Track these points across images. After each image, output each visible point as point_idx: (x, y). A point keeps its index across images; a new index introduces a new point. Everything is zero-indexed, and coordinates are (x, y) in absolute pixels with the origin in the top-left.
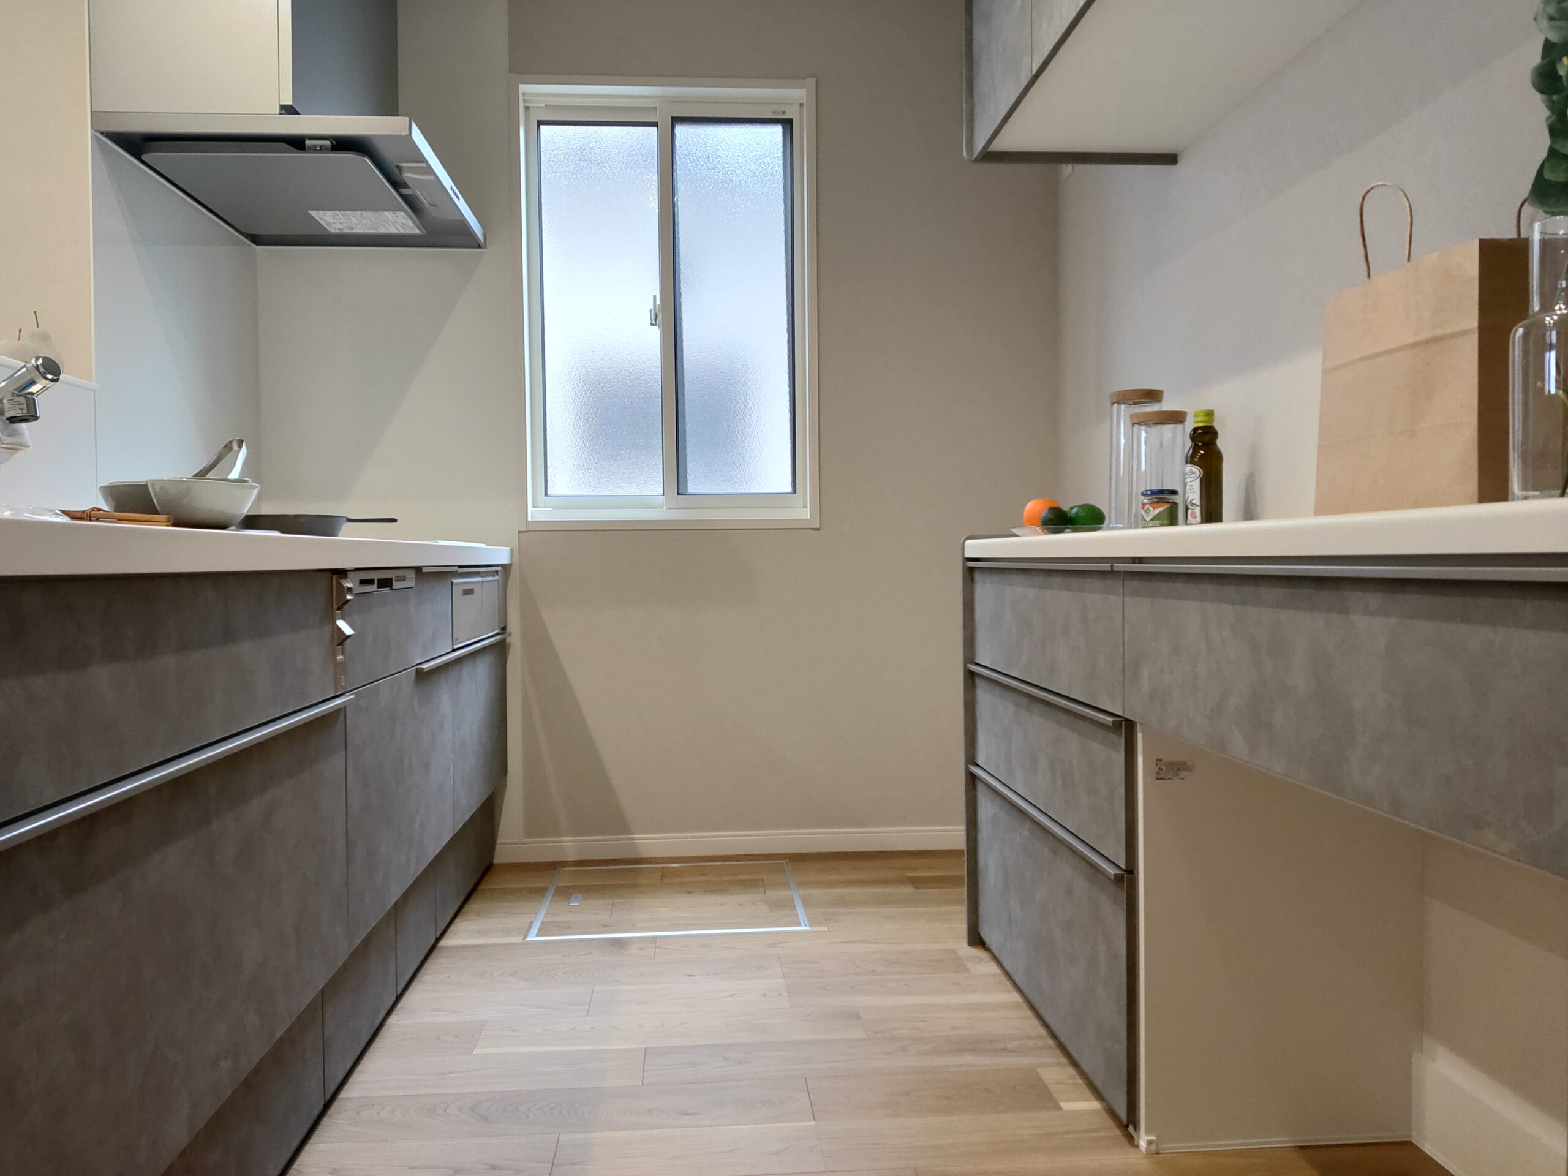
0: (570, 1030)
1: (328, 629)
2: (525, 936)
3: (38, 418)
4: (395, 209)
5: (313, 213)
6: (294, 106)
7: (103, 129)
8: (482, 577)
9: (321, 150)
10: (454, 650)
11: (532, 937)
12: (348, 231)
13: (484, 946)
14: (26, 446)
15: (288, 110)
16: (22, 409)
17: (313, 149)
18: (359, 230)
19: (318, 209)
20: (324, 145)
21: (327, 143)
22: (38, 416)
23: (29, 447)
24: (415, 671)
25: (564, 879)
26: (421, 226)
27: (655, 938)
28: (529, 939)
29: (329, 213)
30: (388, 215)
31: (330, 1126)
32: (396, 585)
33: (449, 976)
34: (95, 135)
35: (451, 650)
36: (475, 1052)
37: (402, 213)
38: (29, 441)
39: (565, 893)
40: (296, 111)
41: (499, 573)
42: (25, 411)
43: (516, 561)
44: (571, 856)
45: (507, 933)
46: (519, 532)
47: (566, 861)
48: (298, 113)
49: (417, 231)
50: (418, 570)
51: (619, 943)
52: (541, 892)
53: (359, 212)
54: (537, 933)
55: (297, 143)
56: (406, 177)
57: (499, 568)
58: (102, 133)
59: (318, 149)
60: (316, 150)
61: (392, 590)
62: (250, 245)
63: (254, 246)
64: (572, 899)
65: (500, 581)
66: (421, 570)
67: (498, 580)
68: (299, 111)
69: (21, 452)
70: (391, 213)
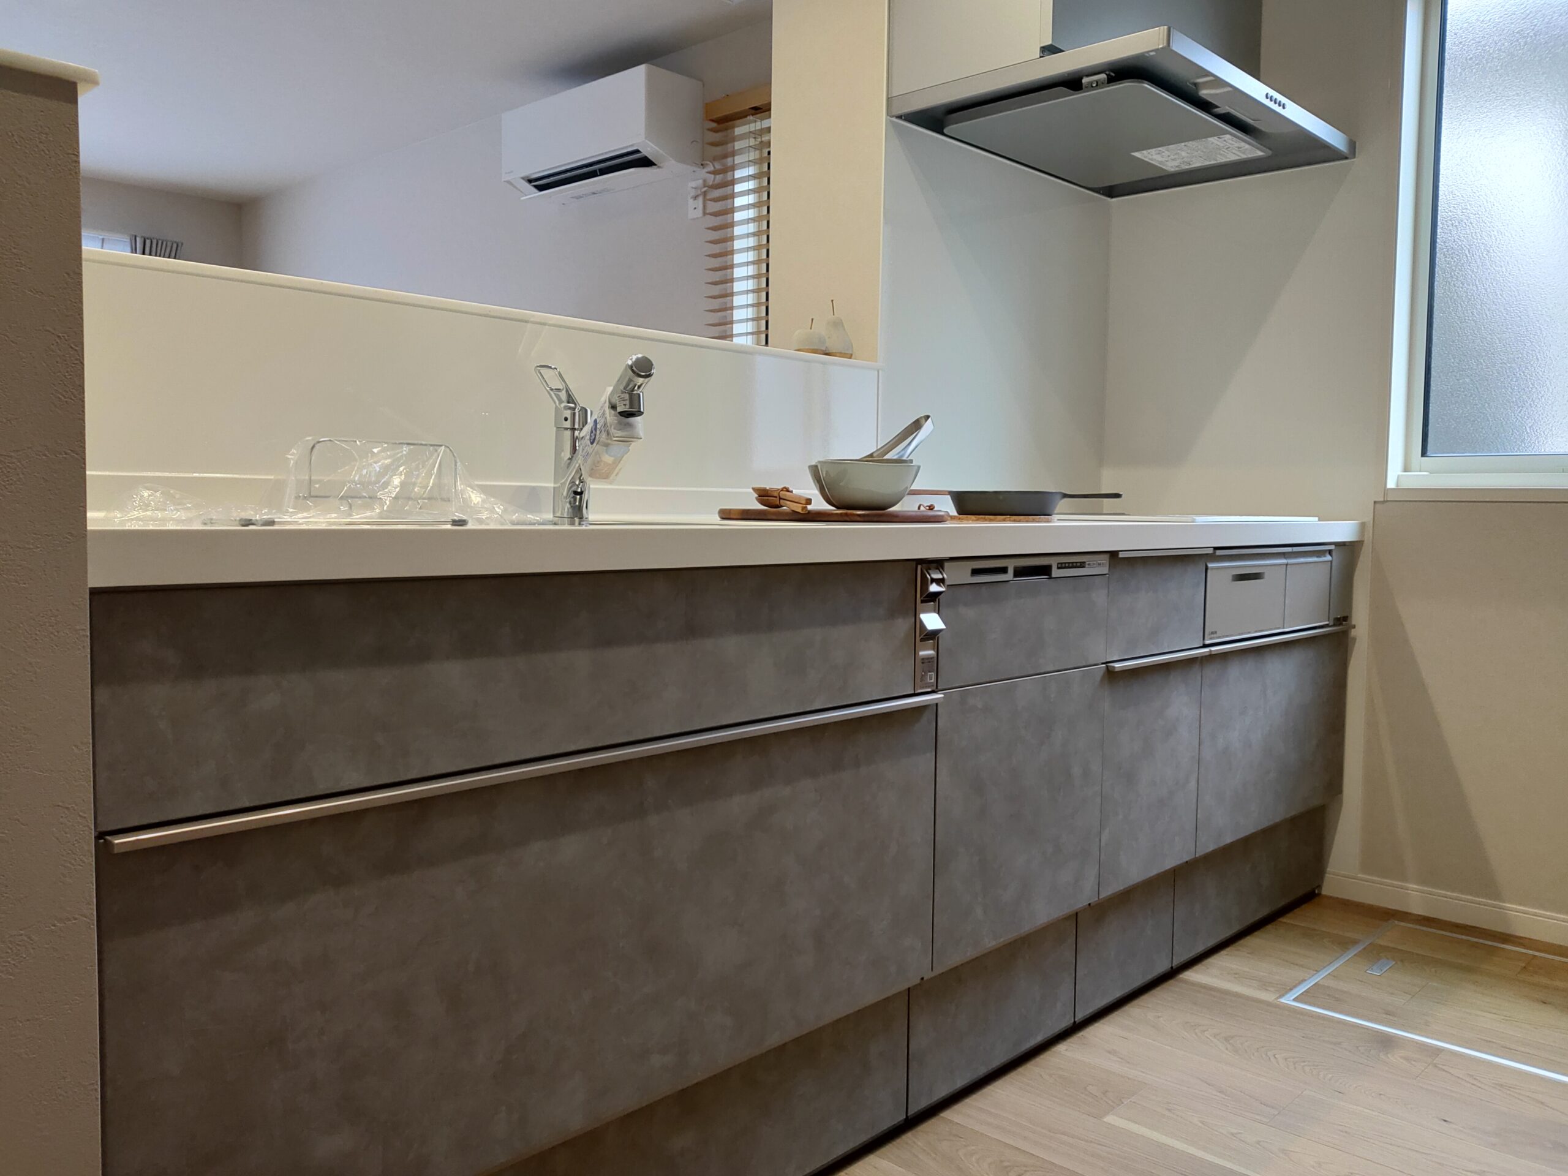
0: (1232, 1134)
1: (902, 625)
2: (1281, 996)
3: (643, 413)
4: (1221, 133)
5: (1137, 154)
6: (1054, 44)
7: (900, 112)
8: (1286, 558)
9: (1097, 85)
10: (1205, 646)
11: (1288, 1000)
12: (1187, 167)
13: (1227, 993)
14: (638, 438)
15: (1049, 50)
16: (625, 405)
17: (1090, 87)
18: (1197, 164)
19: (1137, 150)
20: (1099, 80)
21: (1103, 76)
22: (642, 410)
23: (641, 438)
24: (1105, 669)
25: (1388, 935)
26: (1259, 145)
27: (1440, 1050)
28: (1283, 1000)
29: (1153, 151)
30: (1213, 140)
31: (907, 1143)
32: (1055, 573)
33: (1159, 1017)
34: (891, 121)
35: (1202, 645)
36: (1110, 1119)
37: (1228, 136)
38: (641, 434)
39: (1374, 953)
40: (1059, 49)
41: (1334, 553)
42: (628, 406)
43: (1368, 538)
44: (1417, 909)
45: (1264, 985)
46: (1375, 502)
47: (1410, 914)
48: (1063, 51)
49: (1260, 153)
50: (1113, 554)
51: (1386, 1042)
52: (1344, 944)
53: (1183, 144)
54: (1295, 998)
55: (1073, 83)
56: (1204, 94)
57: (1332, 547)
58: (900, 117)
59: (1094, 85)
60: (1092, 87)
61: (1051, 578)
62: (1105, 200)
63: (1109, 199)
64: (1375, 967)
65: (1334, 564)
66: (1118, 554)
67: (1331, 562)
68: (1062, 48)
69: (633, 444)
70: (1216, 138)
